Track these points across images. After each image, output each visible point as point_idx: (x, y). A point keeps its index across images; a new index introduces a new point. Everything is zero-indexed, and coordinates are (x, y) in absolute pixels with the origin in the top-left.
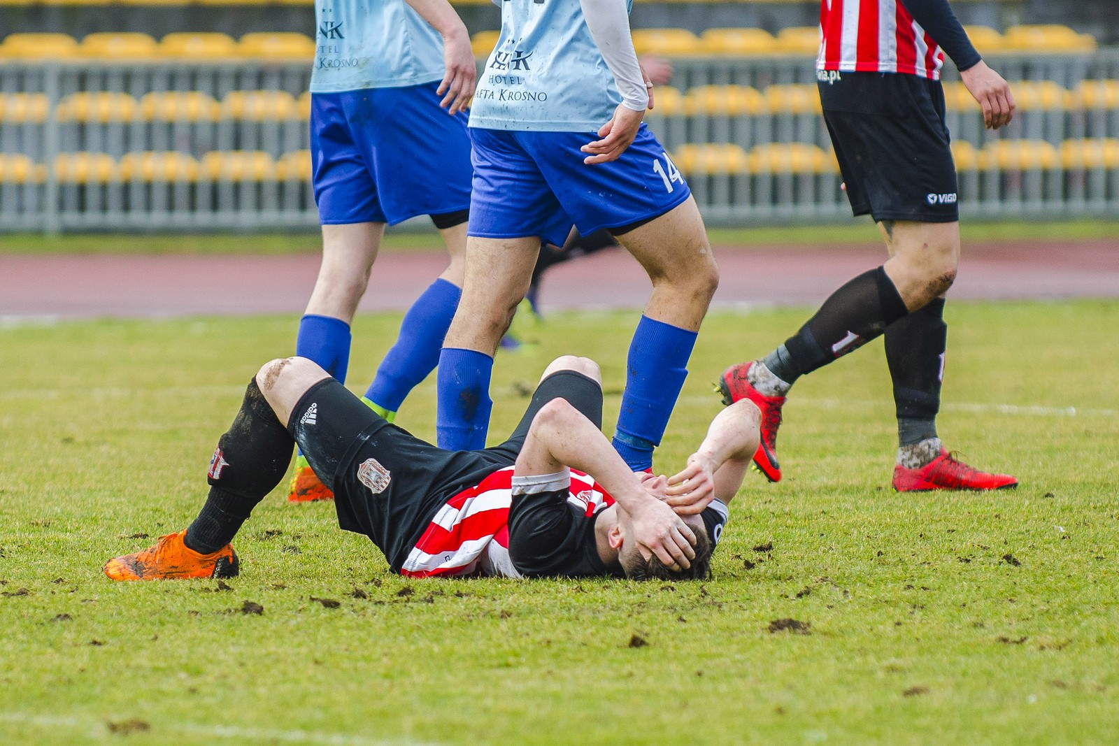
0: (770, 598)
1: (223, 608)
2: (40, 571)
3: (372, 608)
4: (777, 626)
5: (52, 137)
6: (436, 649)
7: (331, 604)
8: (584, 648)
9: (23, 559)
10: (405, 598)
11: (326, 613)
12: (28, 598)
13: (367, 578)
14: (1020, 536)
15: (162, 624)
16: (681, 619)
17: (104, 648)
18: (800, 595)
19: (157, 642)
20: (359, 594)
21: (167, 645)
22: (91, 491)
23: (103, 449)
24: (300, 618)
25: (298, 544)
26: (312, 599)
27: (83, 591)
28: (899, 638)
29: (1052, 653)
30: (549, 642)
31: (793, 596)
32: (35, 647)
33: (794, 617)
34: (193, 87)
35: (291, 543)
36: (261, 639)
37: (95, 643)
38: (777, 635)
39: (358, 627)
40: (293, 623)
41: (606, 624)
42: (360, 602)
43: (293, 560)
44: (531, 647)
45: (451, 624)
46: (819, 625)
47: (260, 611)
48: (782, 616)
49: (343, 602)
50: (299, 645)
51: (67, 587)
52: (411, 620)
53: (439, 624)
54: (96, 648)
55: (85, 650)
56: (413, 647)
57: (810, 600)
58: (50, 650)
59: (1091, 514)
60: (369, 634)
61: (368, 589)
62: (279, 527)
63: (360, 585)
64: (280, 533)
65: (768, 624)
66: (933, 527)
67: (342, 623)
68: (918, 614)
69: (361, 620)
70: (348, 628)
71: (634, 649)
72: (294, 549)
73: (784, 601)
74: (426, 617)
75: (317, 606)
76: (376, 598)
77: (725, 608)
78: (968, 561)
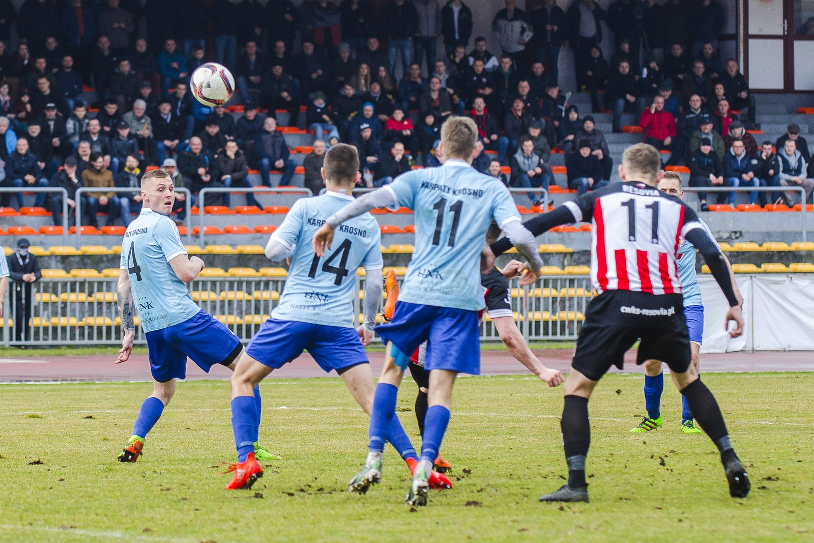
0: (466, 492)
1: (248, 496)
2: (175, 481)
3: (307, 496)
4: (469, 504)
6: (332, 513)
7: (291, 494)
8: (392, 513)
9: (168, 476)
10: (320, 492)
11: (289, 498)
12: (170, 492)
13: (305, 484)
15: (223, 502)
17: (200, 512)
18: (478, 491)
19: (221, 510)
20: (302, 490)
21: (225, 511)
22: (196, 449)
23: (202, 432)
24: (278, 500)
25: (278, 470)
26: (283, 493)
27: (192, 489)
28: (518, 509)
29: (578, 515)
31: (476, 492)
32: (172, 511)
33: (476, 500)
35: (275, 470)
36: (262, 509)
37: (197, 510)
38: (469, 507)
39: (302, 504)
40: (275, 502)
42: (303, 494)
43: (276, 476)
44: (370, 512)
45: (339, 502)
46: (485, 503)
47: (262, 497)
48: (471, 500)
49: (295, 493)
50: (278, 511)
51: (186, 487)
52: (323, 501)
53: (334, 503)
54: (197, 512)
55: (193, 512)
56: (323, 512)
57: (483, 493)
58: (178, 512)
59: (595, 459)
60: (306, 506)
61: (305, 488)
63: (303, 487)
64: (271, 466)
65: (465, 503)
66: (532, 464)
67: (295, 502)
68: (526, 499)
69: (303, 501)
70: (297, 504)
71: (412, 513)
72: (277, 472)
73: (472, 493)
74: (329, 500)
75: (286, 495)
76: (309, 492)
77: (448, 496)
78: (545, 478)
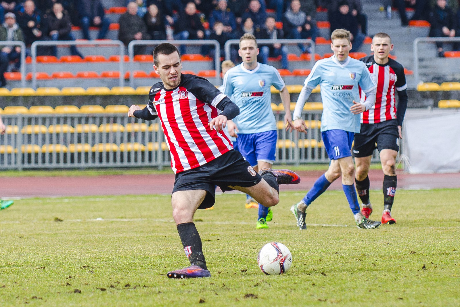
0: (245, 286)
1: (68, 291)
2: (10, 280)
3: (116, 291)
4: (247, 296)
5: (19, 139)
6: (136, 304)
7: (103, 290)
8: (184, 304)
9: (4, 276)
10: (127, 287)
11: (101, 292)
12: (5, 288)
13: (115, 281)
14: (328, 266)
15: (48, 296)
16: (216, 294)
17: (29, 305)
18: (255, 286)
19: (46, 303)
20: (112, 286)
21: (49, 303)
22: (28, 253)
23: (33, 239)
24: (93, 294)
25: (93, 270)
26: (97, 288)
27: (23, 286)
28: (286, 300)
29: (335, 304)
30: (173, 302)
31: (253, 286)
33: (252, 293)
34: (65, 123)
35: (91, 270)
36: (80, 301)
37: (26, 303)
38: (247, 299)
39: (112, 297)
40: (90, 296)
41: (192, 295)
42: (113, 289)
43: (92, 275)
45: (142, 296)
46: (260, 295)
47: (80, 292)
48: (249, 293)
49: (107, 289)
50: (92, 303)
51: (18, 285)
52: (128, 295)
53: (138, 296)
54: (27, 304)
56: (129, 304)
57: (259, 288)
59: (350, 259)
60: (115, 299)
61: (115, 285)
62: (88, 265)
63: (113, 284)
64: (88, 267)
65: (244, 295)
66: (299, 263)
67: (106, 296)
68: (293, 292)
69: (113, 295)
70: (108, 297)
71: (201, 304)
72: (92, 272)
73: (250, 288)
74: (134, 294)
75: (99, 290)
76: (118, 287)
77: (231, 290)
78: (309, 274)
